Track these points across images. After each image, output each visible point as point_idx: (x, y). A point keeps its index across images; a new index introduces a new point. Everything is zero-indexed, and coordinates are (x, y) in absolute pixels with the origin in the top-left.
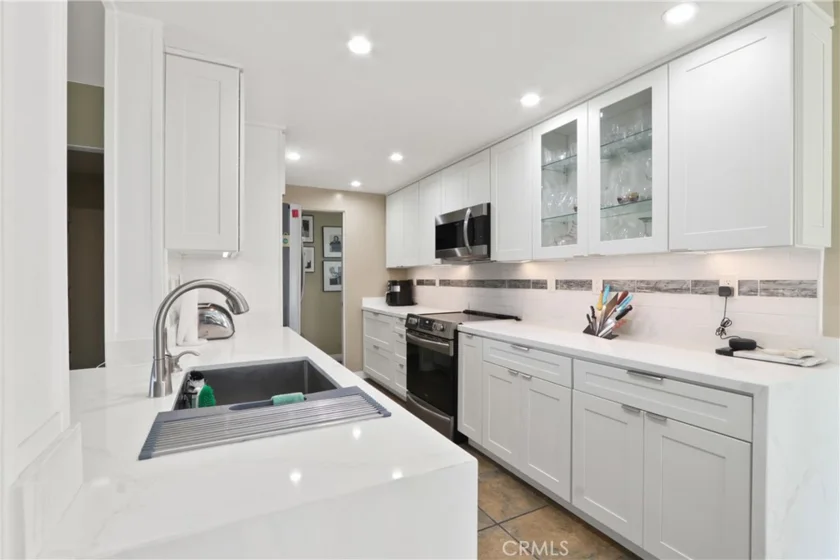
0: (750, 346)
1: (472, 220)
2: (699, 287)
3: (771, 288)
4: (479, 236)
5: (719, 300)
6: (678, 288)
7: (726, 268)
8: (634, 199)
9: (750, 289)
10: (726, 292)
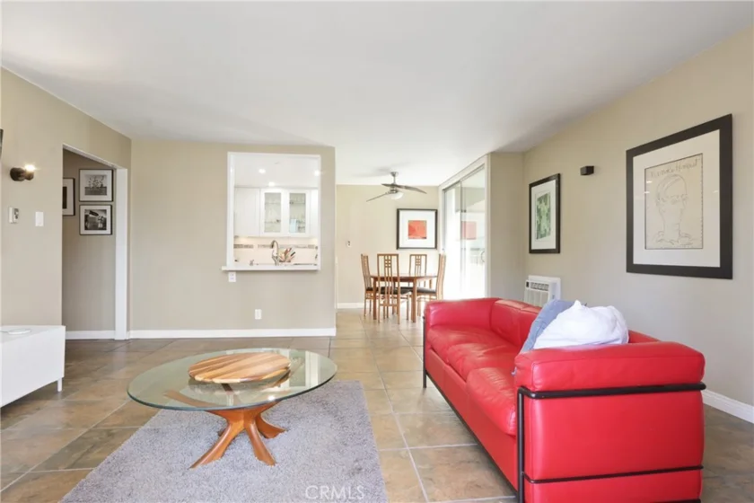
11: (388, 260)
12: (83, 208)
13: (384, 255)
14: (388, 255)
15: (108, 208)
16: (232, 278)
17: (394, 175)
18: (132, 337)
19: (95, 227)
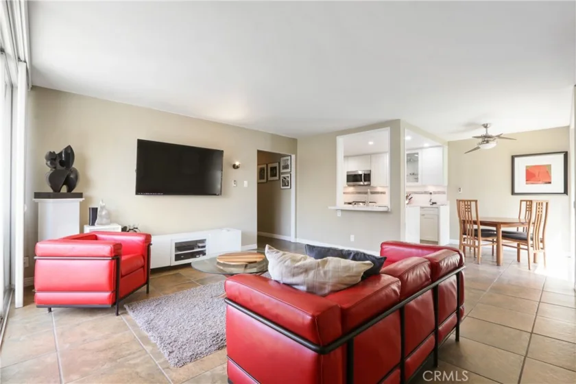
0: (435, 203)
1: (365, 174)
2: (426, 193)
3: (439, 193)
4: (367, 179)
5: (429, 195)
6: (422, 193)
7: (431, 189)
8: (413, 174)
9: (435, 193)
10: (431, 193)
11: (468, 205)
12: (282, 176)
13: (465, 201)
14: (468, 201)
15: (289, 175)
16: (339, 214)
17: (486, 126)
18: (298, 241)
19: (285, 186)
